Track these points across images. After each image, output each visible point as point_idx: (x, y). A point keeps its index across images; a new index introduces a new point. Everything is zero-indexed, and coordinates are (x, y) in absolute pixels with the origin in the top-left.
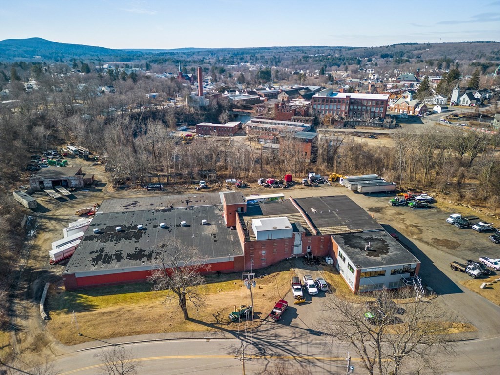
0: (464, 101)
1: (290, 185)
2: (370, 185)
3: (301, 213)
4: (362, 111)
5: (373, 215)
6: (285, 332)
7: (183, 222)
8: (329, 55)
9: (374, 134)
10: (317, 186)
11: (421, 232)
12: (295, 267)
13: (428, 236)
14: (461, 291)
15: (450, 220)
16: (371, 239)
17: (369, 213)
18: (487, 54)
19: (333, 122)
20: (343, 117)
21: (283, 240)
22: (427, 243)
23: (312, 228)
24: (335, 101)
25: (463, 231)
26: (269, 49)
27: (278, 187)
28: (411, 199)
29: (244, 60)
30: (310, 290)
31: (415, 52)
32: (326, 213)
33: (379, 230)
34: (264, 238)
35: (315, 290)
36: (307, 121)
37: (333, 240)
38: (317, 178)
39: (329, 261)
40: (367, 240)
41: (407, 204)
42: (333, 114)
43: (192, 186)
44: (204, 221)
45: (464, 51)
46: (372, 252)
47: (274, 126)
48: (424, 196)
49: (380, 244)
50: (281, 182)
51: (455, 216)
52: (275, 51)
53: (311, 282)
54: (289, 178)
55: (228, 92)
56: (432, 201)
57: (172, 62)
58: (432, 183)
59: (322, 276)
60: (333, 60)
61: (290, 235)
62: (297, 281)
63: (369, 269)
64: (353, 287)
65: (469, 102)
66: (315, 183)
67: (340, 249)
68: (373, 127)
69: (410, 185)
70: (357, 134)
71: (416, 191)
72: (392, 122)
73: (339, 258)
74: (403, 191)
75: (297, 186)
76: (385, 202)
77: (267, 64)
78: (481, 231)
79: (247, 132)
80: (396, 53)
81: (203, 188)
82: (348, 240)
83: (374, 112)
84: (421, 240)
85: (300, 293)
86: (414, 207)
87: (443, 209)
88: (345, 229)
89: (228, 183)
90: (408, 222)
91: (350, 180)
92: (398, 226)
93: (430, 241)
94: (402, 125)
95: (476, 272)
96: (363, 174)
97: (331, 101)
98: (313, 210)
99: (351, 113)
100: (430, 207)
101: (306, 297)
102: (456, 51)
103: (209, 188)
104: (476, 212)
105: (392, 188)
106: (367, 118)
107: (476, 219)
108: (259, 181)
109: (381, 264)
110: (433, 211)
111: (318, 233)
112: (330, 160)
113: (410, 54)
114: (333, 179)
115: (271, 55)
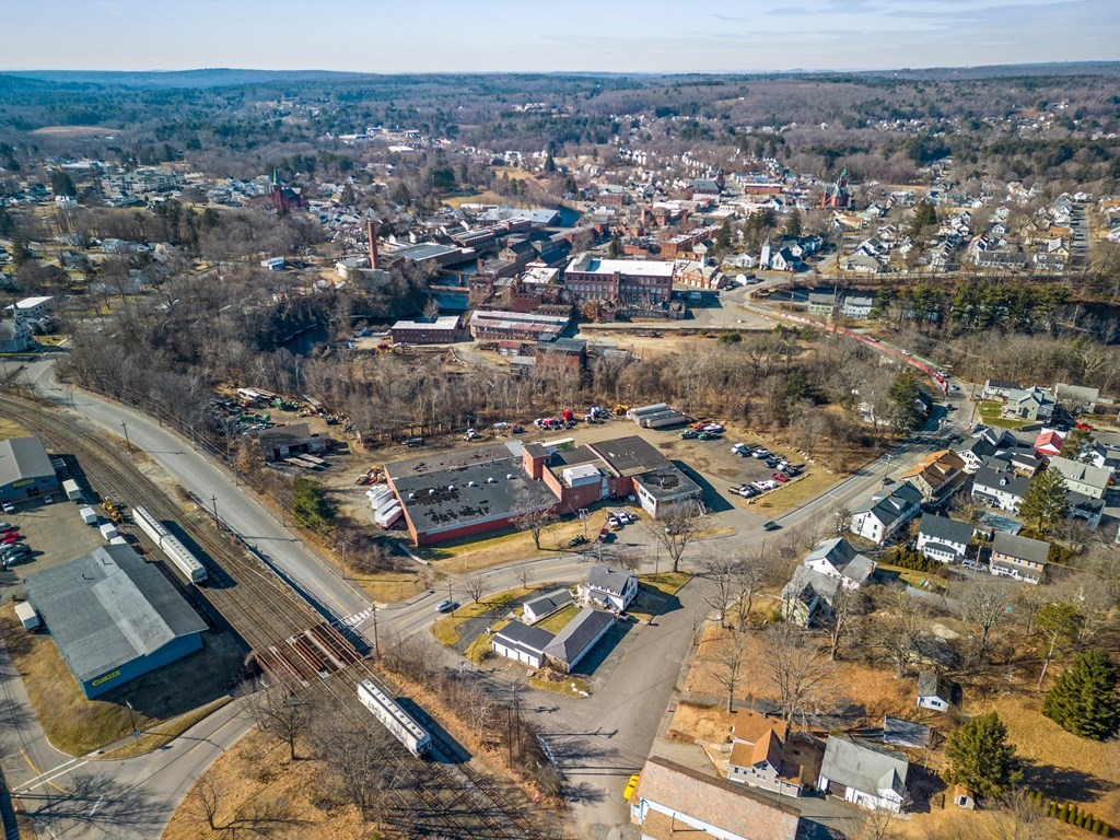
0: (778, 263)
1: (572, 425)
2: (659, 417)
3: (602, 458)
4: (638, 292)
5: (664, 452)
6: (612, 547)
7: (490, 479)
8: (555, 107)
9: (658, 330)
10: (602, 423)
11: (708, 463)
12: (605, 506)
13: (714, 468)
14: (733, 508)
15: (734, 450)
16: (665, 476)
17: (660, 450)
18: (845, 111)
19: (601, 314)
20: (613, 302)
21: (593, 485)
22: (713, 474)
23: (615, 472)
24: (599, 279)
25: (745, 459)
26: (417, 83)
27: (559, 428)
28: (701, 430)
29: (372, 118)
30: (622, 520)
31: (719, 104)
32: (623, 456)
33: (671, 467)
34: (577, 485)
35: (626, 519)
36: (562, 313)
37: (634, 480)
38: (599, 413)
39: (632, 498)
40: (661, 477)
41: (696, 437)
42: (597, 298)
43: (458, 436)
44: (509, 476)
45: (805, 104)
46: (666, 486)
47: (514, 323)
48: (713, 426)
49: (672, 479)
50: (562, 422)
51: (738, 445)
52: (434, 88)
53: (623, 515)
54: (569, 416)
55: (396, 236)
56: (722, 430)
57: (215, 132)
58: (722, 407)
59: (629, 510)
60: (564, 127)
61: (598, 480)
62: (612, 515)
63: (665, 499)
64: (653, 515)
65: (785, 264)
66: (600, 419)
67: (641, 487)
68: (656, 317)
69: (701, 413)
70: (634, 332)
71: (705, 420)
72: (680, 309)
73: (640, 495)
74: (694, 421)
75: (580, 425)
76: (675, 436)
77: (428, 131)
78: (759, 458)
79: (474, 335)
80: (684, 106)
81: (473, 437)
82: (646, 478)
83: (655, 294)
84: (707, 471)
85: (616, 523)
86: (703, 438)
87: (731, 438)
88: (642, 469)
89: (499, 428)
90: (697, 456)
91: (638, 414)
92: (688, 461)
93: (715, 472)
94: (694, 311)
95: (745, 493)
96: (650, 402)
97: (593, 279)
98: (612, 455)
99: (623, 296)
100: (719, 438)
101: (621, 525)
102: (791, 102)
103: (480, 437)
104: (759, 439)
105: (682, 419)
106: (646, 304)
107: (756, 446)
108: (536, 423)
109: (673, 494)
110: (722, 441)
111: (621, 475)
112: (610, 384)
113: (709, 109)
114: (618, 411)
115: (430, 105)
